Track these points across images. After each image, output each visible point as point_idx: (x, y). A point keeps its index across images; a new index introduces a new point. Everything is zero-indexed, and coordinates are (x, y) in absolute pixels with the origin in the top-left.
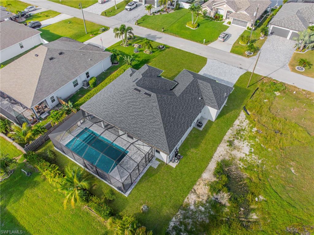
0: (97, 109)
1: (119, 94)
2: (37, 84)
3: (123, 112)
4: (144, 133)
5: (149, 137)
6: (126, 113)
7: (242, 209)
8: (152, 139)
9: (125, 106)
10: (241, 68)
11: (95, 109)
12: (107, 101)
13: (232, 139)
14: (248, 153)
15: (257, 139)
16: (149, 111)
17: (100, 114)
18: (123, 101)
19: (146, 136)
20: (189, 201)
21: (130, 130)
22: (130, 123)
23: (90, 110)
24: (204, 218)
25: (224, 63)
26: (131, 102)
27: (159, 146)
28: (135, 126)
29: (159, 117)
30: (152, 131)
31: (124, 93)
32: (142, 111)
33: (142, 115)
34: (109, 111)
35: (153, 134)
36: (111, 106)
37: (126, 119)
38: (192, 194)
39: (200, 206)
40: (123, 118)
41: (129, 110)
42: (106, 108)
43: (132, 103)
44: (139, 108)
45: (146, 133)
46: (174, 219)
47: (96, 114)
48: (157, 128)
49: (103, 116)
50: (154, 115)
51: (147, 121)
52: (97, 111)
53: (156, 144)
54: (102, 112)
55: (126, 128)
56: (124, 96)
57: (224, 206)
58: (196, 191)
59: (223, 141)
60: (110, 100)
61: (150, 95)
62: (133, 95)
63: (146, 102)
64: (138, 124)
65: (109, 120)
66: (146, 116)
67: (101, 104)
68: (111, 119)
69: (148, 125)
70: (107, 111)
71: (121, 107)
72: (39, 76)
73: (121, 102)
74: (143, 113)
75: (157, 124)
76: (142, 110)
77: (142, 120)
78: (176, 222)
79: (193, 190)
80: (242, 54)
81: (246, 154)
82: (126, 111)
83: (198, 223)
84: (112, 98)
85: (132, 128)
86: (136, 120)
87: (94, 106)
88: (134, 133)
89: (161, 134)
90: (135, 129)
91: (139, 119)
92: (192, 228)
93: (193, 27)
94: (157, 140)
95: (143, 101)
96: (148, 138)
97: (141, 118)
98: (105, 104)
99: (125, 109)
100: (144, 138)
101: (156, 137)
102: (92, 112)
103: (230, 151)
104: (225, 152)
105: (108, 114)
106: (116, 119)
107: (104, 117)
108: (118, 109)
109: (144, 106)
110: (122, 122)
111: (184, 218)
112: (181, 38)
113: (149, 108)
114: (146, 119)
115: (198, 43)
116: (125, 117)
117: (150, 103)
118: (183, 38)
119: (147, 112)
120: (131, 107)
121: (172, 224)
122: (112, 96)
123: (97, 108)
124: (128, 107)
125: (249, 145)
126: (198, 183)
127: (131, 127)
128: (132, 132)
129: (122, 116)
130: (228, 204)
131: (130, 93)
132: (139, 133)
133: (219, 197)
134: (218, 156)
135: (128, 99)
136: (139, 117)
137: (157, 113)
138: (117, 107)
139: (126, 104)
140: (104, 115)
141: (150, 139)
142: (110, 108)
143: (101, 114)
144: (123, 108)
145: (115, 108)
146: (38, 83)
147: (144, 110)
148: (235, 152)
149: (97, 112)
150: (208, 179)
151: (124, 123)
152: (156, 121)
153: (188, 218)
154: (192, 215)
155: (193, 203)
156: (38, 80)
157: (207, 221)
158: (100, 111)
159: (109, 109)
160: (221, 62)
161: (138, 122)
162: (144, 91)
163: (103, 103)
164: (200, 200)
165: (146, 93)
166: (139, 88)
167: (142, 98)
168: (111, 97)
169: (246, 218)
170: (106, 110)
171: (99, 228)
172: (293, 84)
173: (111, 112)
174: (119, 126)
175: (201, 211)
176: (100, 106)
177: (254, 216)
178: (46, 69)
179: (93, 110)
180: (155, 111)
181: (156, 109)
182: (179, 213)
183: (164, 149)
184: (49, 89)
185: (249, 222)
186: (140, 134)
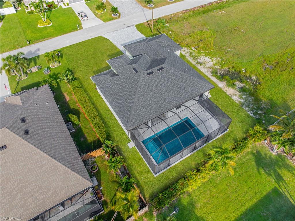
0: (143, 115)
1: (142, 88)
2: (59, 164)
3: (162, 96)
4: (190, 92)
5: (195, 90)
6: (164, 94)
7: (248, 80)
8: (198, 90)
9: (157, 91)
10: (129, 26)
11: (141, 117)
12: (142, 102)
13: (196, 62)
14: (211, 60)
15: (202, 51)
16: (175, 77)
17: (149, 115)
18: (152, 89)
19: (193, 92)
20: (237, 101)
21: (181, 100)
22: (175, 97)
23: (139, 122)
24: (251, 98)
25: (116, 31)
26: (157, 84)
27: (206, 89)
28: (180, 95)
29: (184, 74)
30: (191, 86)
31: (145, 84)
32: (171, 83)
33: (175, 84)
34: (152, 106)
35: (194, 86)
36: (149, 102)
37: (169, 97)
38: (233, 97)
39: (243, 97)
40: (167, 99)
41: (164, 90)
42: (148, 107)
43: (159, 84)
44: (167, 83)
45: (191, 91)
46: (249, 113)
47: (147, 119)
48: (192, 81)
49: (153, 114)
50: (181, 77)
51: (182, 84)
52: (144, 116)
53: (202, 90)
54: (149, 113)
55: (178, 102)
56: (147, 86)
57: (244, 86)
58: (231, 94)
59: (196, 66)
60: (142, 99)
61: (162, 68)
62: (152, 80)
63: (166, 74)
64: (180, 91)
65: (162, 111)
66: (177, 82)
67: (141, 109)
68: (162, 109)
69: (185, 85)
70: (151, 108)
71: (156, 95)
72: (47, 156)
73: (151, 92)
74: (174, 82)
75: (189, 79)
76: (171, 81)
77: (178, 87)
78: (250, 112)
79: (230, 96)
80: (113, 19)
81: (211, 61)
82: (162, 93)
83: (253, 102)
84: (142, 96)
85: (181, 98)
86: (176, 90)
87: (136, 116)
88: (186, 99)
89: (198, 82)
90: (183, 96)
91: (177, 88)
92: (256, 107)
93: (49, 24)
94: (200, 88)
95: (163, 76)
96: (195, 92)
97: (176, 87)
98: (142, 106)
99: (160, 92)
100: (193, 94)
101: (198, 86)
102: (142, 121)
103: (205, 67)
104: (206, 69)
105: (154, 108)
106: (164, 105)
107: (155, 113)
108: (156, 98)
109: (168, 78)
110: (170, 102)
111: (249, 107)
112: (54, 37)
113: (172, 76)
114: (179, 84)
115: (73, 31)
116: (167, 96)
117: (168, 73)
118: (56, 36)
119: (174, 79)
120: (162, 87)
121: (252, 115)
122: (140, 95)
123: (141, 115)
124: (161, 89)
125: (204, 56)
126: (226, 91)
127: (179, 97)
128: (184, 99)
129: (165, 98)
130: (244, 84)
131: (148, 80)
132: (187, 95)
133: (238, 86)
134: (208, 73)
135: (153, 85)
136: (175, 87)
137: (180, 73)
138: (154, 97)
139: (156, 89)
140: (153, 112)
141: (197, 91)
142: (150, 103)
143: (151, 114)
144: (158, 94)
145: (153, 99)
146: (59, 161)
147: (172, 80)
148: (207, 65)
149: (146, 117)
150: (224, 85)
151: (172, 101)
152: (186, 79)
153: (249, 106)
154: (247, 103)
155: (239, 99)
156: (53, 160)
157: (253, 98)
158: (146, 114)
159: (151, 105)
160: (113, 32)
161: (178, 90)
162: (155, 70)
163: (141, 106)
164: (238, 95)
165: (158, 70)
166: (150, 71)
167: (160, 75)
168: (140, 97)
169: (254, 81)
170: (149, 108)
171: (248, 157)
172: (162, 15)
173: (155, 104)
174: (172, 106)
175: (246, 98)
176: (141, 111)
177: (254, 78)
178: (41, 145)
179: (140, 119)
180: (178, 74)
181: (177, 71)
182: (245, 109)
183: (209, 87)
184: (72, 155)
185: (256, 81)
186: (189, 95)
